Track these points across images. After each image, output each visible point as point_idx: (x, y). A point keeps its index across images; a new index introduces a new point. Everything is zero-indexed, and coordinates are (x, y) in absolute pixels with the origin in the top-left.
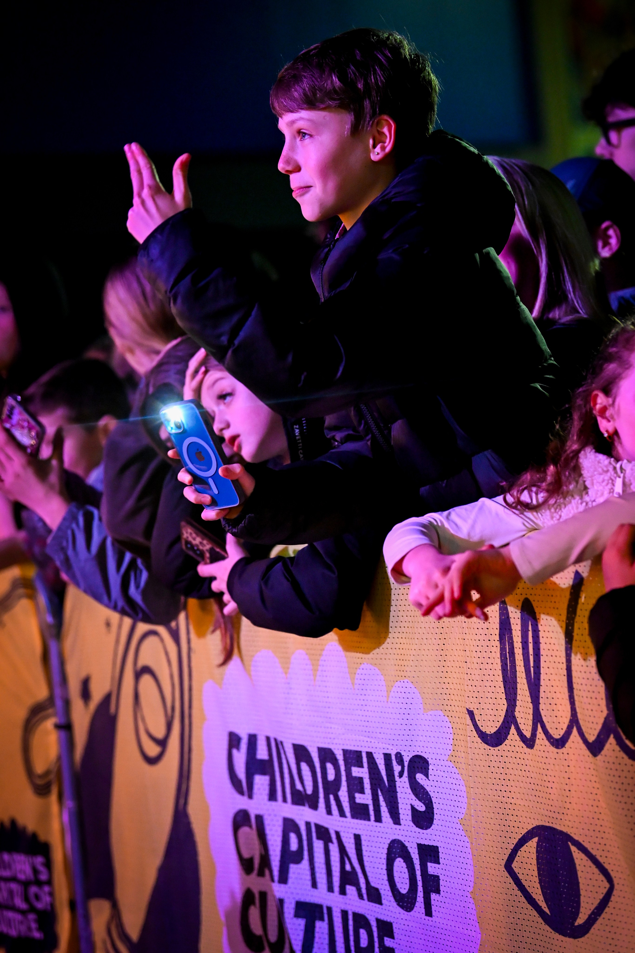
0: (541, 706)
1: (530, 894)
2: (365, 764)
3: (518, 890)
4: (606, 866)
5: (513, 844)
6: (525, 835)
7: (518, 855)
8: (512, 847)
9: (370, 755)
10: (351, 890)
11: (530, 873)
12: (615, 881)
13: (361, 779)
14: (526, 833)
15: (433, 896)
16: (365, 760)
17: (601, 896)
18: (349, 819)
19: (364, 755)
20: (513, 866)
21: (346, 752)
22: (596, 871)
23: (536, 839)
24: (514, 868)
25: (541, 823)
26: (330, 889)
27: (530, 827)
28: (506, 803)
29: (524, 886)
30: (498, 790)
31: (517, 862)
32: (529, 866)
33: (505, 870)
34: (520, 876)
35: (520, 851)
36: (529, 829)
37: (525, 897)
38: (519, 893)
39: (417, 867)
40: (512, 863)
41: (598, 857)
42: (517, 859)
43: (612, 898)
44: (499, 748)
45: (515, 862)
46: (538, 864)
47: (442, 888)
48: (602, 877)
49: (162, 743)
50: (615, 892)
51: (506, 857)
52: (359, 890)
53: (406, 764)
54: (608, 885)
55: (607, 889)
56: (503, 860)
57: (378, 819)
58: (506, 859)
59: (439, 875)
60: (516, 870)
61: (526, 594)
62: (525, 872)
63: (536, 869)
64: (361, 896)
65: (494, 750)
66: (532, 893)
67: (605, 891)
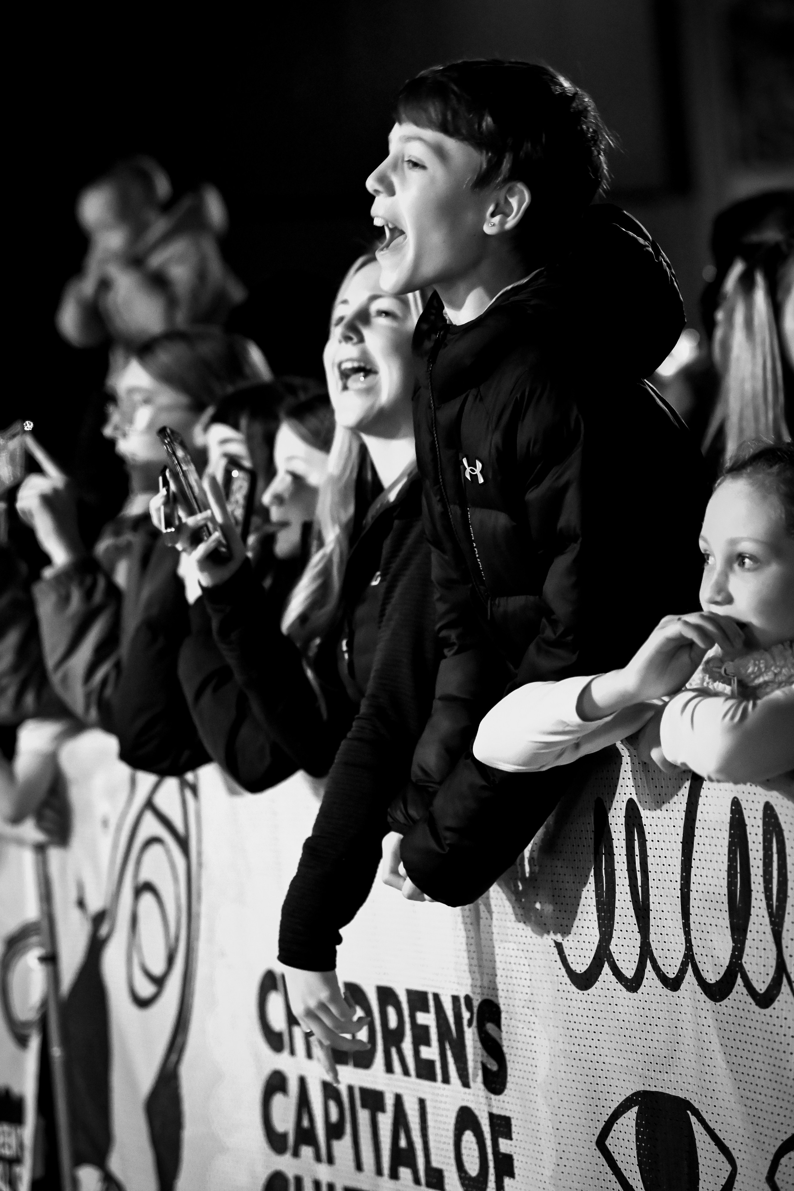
0: (652, 937)
1: (626, 1179)
2: (432, 1009)
3: (612, 1174)
4: (727, 1143)
5: (607, 1114)
6: (623, 1102)
7: (613, 1129)
8: (606, 1118)
9: (436, 996)
10: (405, 1172)
11: (627, 1152)
12: (738, 1163)
13: (426, 1028)
14: (624, 1101)
15: (507, 1181)
16: (431, 1003)
17: (723, 1182)
18: (413, 1079)
19: (431, 998)
20: (607, 1143)
21: (410, 993)
22: (716, 1149)
23: (635, 1109)
24: (609, 1147)
25: (642, 1088)
26: (379, 1172)
27: (629, 1093)
28: (598, 1062)
29: (620, 1169)
30: (587, 1045)
31: (612, 1138)
32: (627, 1144)
33: (597, 1148)
34: (616, 1156)
35: (617, 1124)
36: (628, 1095)
37: (620, 1184)
38: (614, 1178)
39: (489, 1143)
40: (606, 1139)
41: (717, 1132)
42: (612, 1134)
43: (736, 1185)
44: (589, 991)
45: (609, 1138)
46: (637, 1141)
47: (516, 1171)
48: (722, 1157)
49: (159, 982)
50: (738, 1177)
51: (598, 1132)
52: (415, 1173)
53: (475, 1010)
54: (729, 1168)
55: (729, 1173)
56: (594, 1135)
57: (446, 1080)
58: (598, 1134)
59: (512, 1153)
60: (611, 1148)
61: (631, 794)
62: (622, 1150)
63: (634, 1147)
64: (417, 1181)
65: (583, 994)
66: (629, 1178)
67: (727, 1175)
